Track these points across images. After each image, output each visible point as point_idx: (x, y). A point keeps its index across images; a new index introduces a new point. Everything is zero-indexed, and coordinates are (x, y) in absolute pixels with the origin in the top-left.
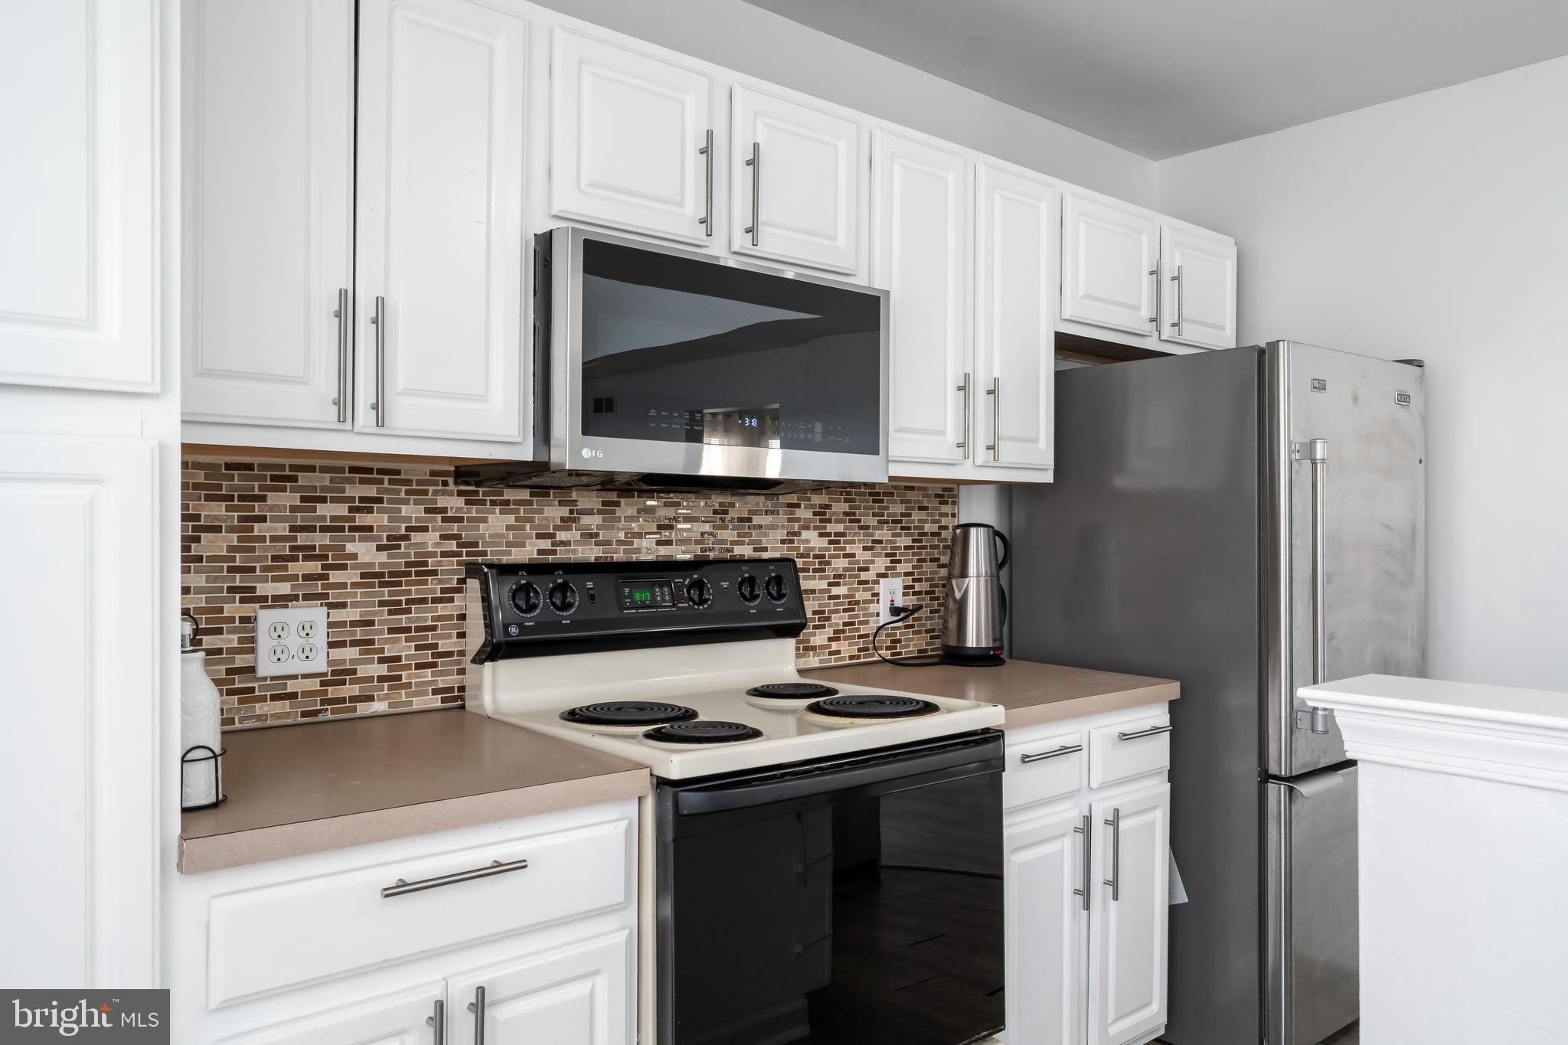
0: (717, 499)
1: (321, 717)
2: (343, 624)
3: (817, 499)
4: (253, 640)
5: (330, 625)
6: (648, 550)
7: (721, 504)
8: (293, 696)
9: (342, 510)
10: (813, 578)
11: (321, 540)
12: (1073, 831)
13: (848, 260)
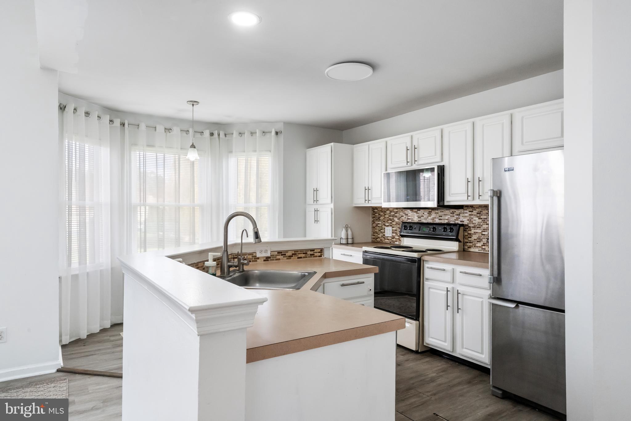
0: (451, 210)
1: (391, 243)
2: (394, 230)
3: (478, 210)
4: (385, 231)
5: (392, 230)
6: (437, 221)
7: (452, 212)
8: (389, 239)
9: (393, 213)
10: (477, 229)
11: (391, 218)
12: (447, 291)
13: (438, 159)
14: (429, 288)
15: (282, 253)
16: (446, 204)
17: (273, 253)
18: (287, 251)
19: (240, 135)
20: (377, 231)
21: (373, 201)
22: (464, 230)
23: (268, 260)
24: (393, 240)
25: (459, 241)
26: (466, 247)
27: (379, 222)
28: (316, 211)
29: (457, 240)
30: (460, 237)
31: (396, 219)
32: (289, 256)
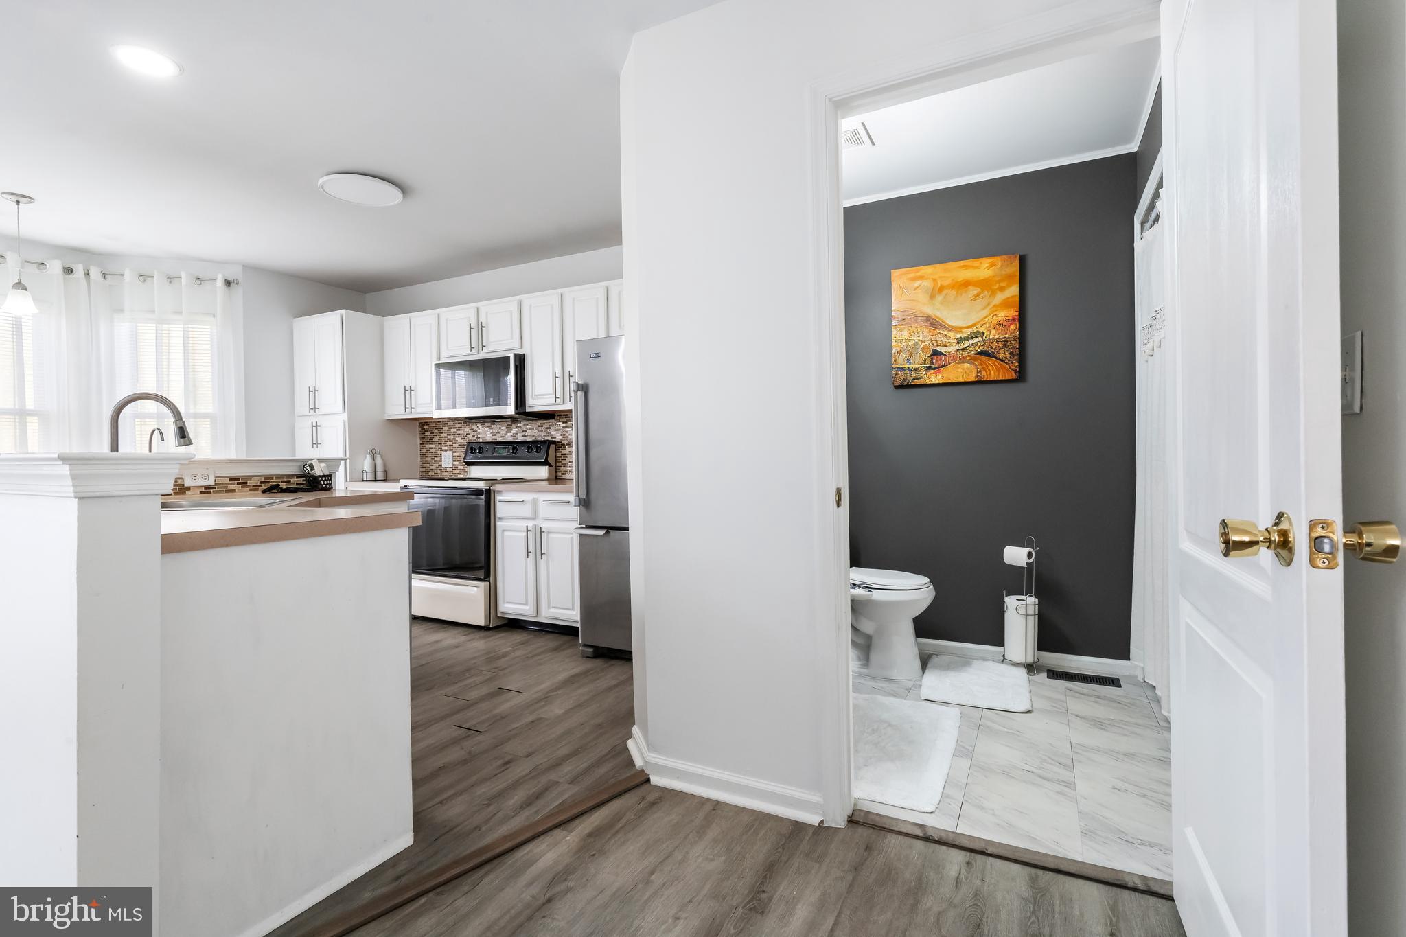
0: (539, 422)
1: (452, 477)
2: (455, 456)
4: (441, 458)
5: (453, 456)
6: (520, 439)
8: (448, 469)
9: (455, 430)
11: (451, 437)
12: (527, 531)
13: (516, 344)
14: (504, 531)
15: (239, 480)
16: (528, 410)
17: (218, 481)
18: (250, 477)
19: (142, 279)
20: (429, 459)
21: (419, 410)
22: (556, 450)
23: (210, 492)
24: (455, 472)
25: (550, 466)
26: (560, 474)
27: (431, 446)
28: (315, 426)
29: (546, 463)
30: (551, 460)
31: (459, 439)
32: (254, 486)
